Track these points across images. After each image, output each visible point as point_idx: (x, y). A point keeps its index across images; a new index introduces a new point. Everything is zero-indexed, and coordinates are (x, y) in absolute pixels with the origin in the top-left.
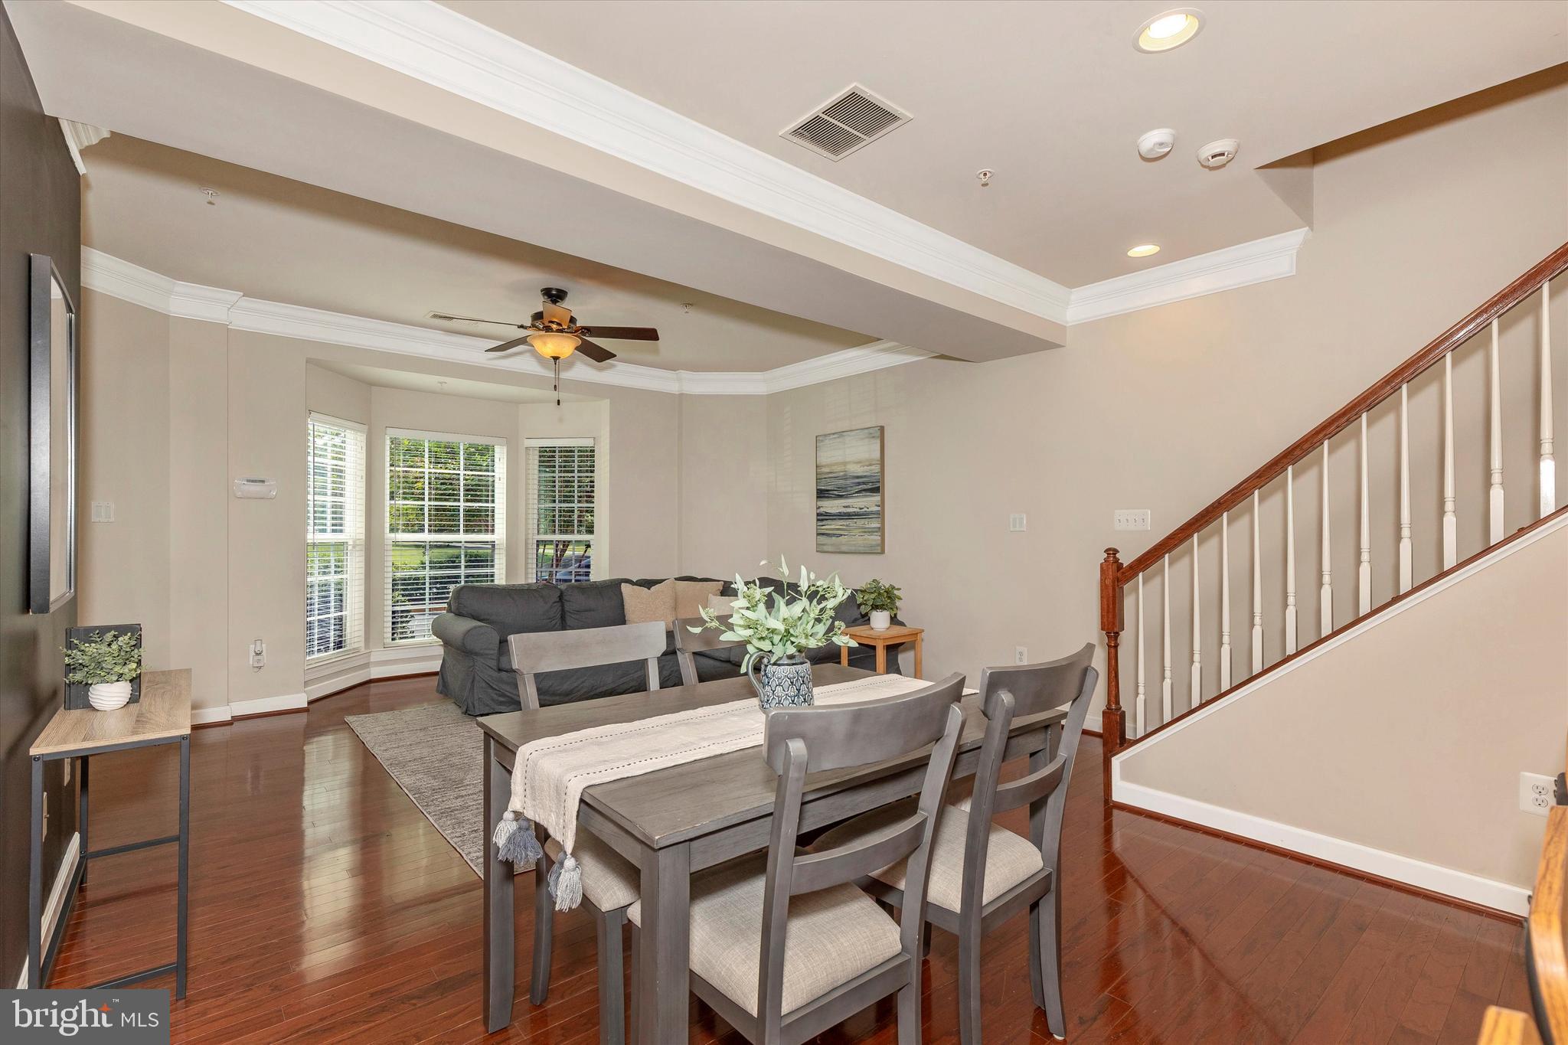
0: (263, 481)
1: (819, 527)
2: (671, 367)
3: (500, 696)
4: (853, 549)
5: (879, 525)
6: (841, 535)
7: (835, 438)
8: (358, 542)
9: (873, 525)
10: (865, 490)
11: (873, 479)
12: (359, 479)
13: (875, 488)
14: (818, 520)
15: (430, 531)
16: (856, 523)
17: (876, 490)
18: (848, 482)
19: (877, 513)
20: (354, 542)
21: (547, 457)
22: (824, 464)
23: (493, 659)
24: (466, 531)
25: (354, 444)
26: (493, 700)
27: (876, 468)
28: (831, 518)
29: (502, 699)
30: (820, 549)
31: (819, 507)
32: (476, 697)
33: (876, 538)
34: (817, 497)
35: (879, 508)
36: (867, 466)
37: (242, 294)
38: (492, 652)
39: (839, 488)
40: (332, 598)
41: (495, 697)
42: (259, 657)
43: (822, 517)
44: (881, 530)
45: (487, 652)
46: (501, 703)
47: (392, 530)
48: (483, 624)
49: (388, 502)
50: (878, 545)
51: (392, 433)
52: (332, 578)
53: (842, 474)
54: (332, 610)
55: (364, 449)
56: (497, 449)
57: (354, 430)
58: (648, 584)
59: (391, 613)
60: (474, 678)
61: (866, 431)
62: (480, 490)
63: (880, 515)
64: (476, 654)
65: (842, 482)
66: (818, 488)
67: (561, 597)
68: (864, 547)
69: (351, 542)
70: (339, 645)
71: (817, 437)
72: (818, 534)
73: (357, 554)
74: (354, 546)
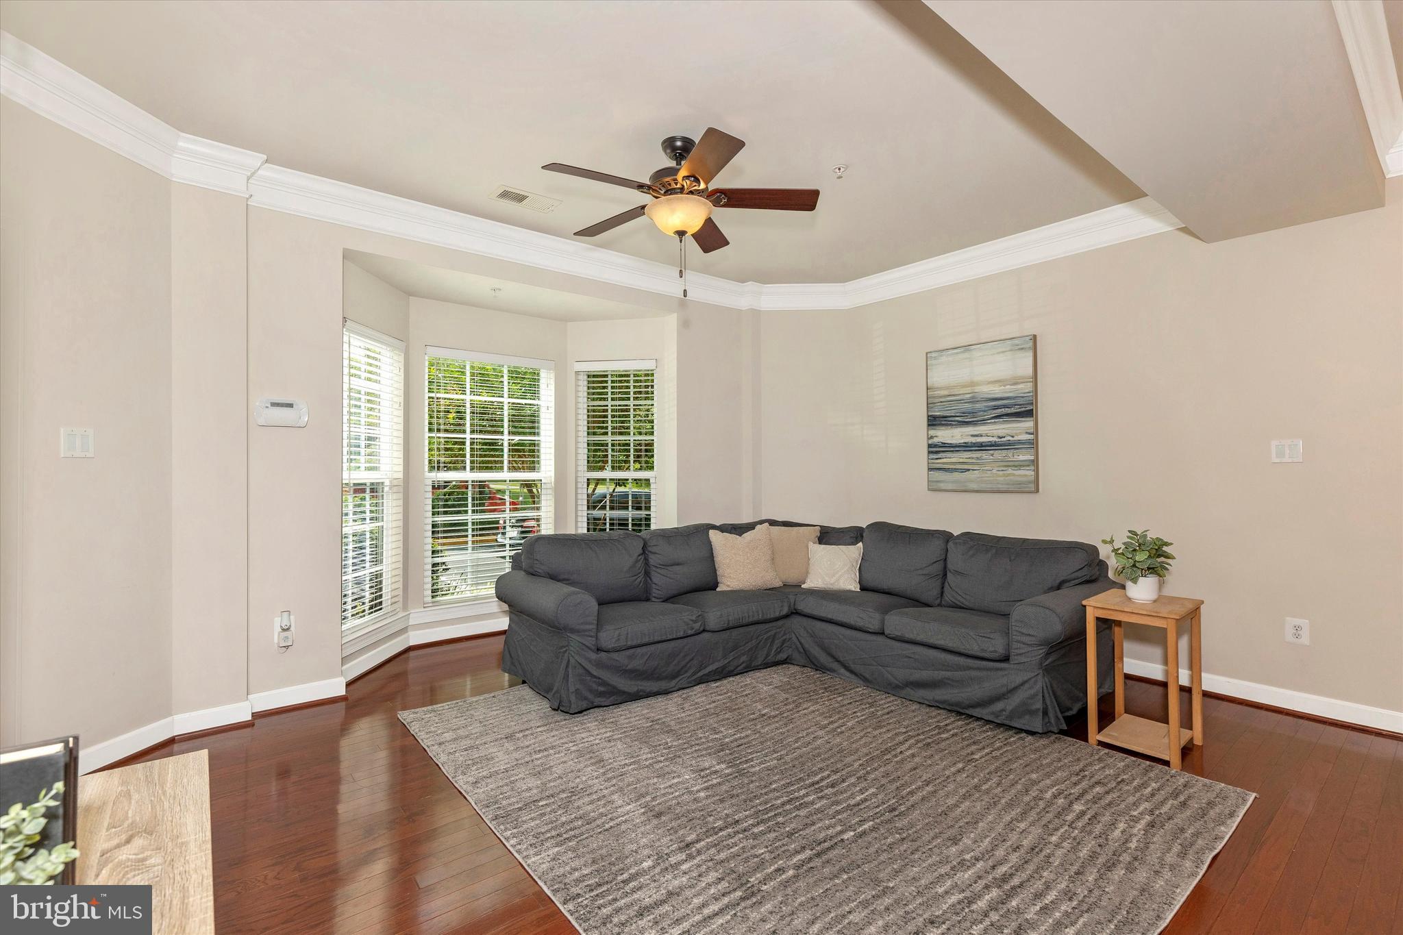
0: (290, 406)
1: (930, 461)
2: (741, 277)
3: (600, 685)
4: (984, 486)
5: (1032, 458)
6: (969, 470)
7: (957, 353)
8: (395, 482)
9: (1022, 458)
10: (1008, 415)
11: (1020, 401)
12: (397, 406)
13: (1027, 412)
14: (929, 452)
15: (472, 469)
16: (992, 455)
17: (1029, 414)
18: (978, 406)
19: (1030, 442)
20: (391, 482)
21: (597, 382)
22: (936, 385)
23: (591, 637)
24: (513, 469)
25: (390, 366)
26: (591, 691)
27: (1028, 387)
28: (957, 449)
29: (601, 689)
30: (933, 488)
31: (932, 437)
32: (572, 689)
33: (1029, 473)
34: (929, 425)
35: (1031, 437)
36: (1011, 385)
37: (265, 157)
38: (588, 627)
39: (964, 414)
40: (368, 551)
41: (595, 686)
42: (286, 634)
43: (935, 449)
44: (1035, 463)
45: (582, 627)
46: (601, 694)
47: (432, 468)
48: (573, 589)
49: (427, 435)
50: (1030, 482)
51: (433, 353)
52: (368, 527)
53: (968, 396)
54: (368, 565)
55: (402, 370)
56: (543, 374)
57: (390, 346)
58: (738, 529)
59: (431, 566)
60: (569, 661)
61: (1009, 342)
62: (526, 422)
63: (1033, 444)
64: (573, 631)
65: (967, 405)
66: (930, 414)
67: (644, 547)
68: (1008, 484)
69: (387, 483)
70: (376, 605)
71: (927, 354)
72: (930, 469)
73: (395, 496)
74: (391, 487)
